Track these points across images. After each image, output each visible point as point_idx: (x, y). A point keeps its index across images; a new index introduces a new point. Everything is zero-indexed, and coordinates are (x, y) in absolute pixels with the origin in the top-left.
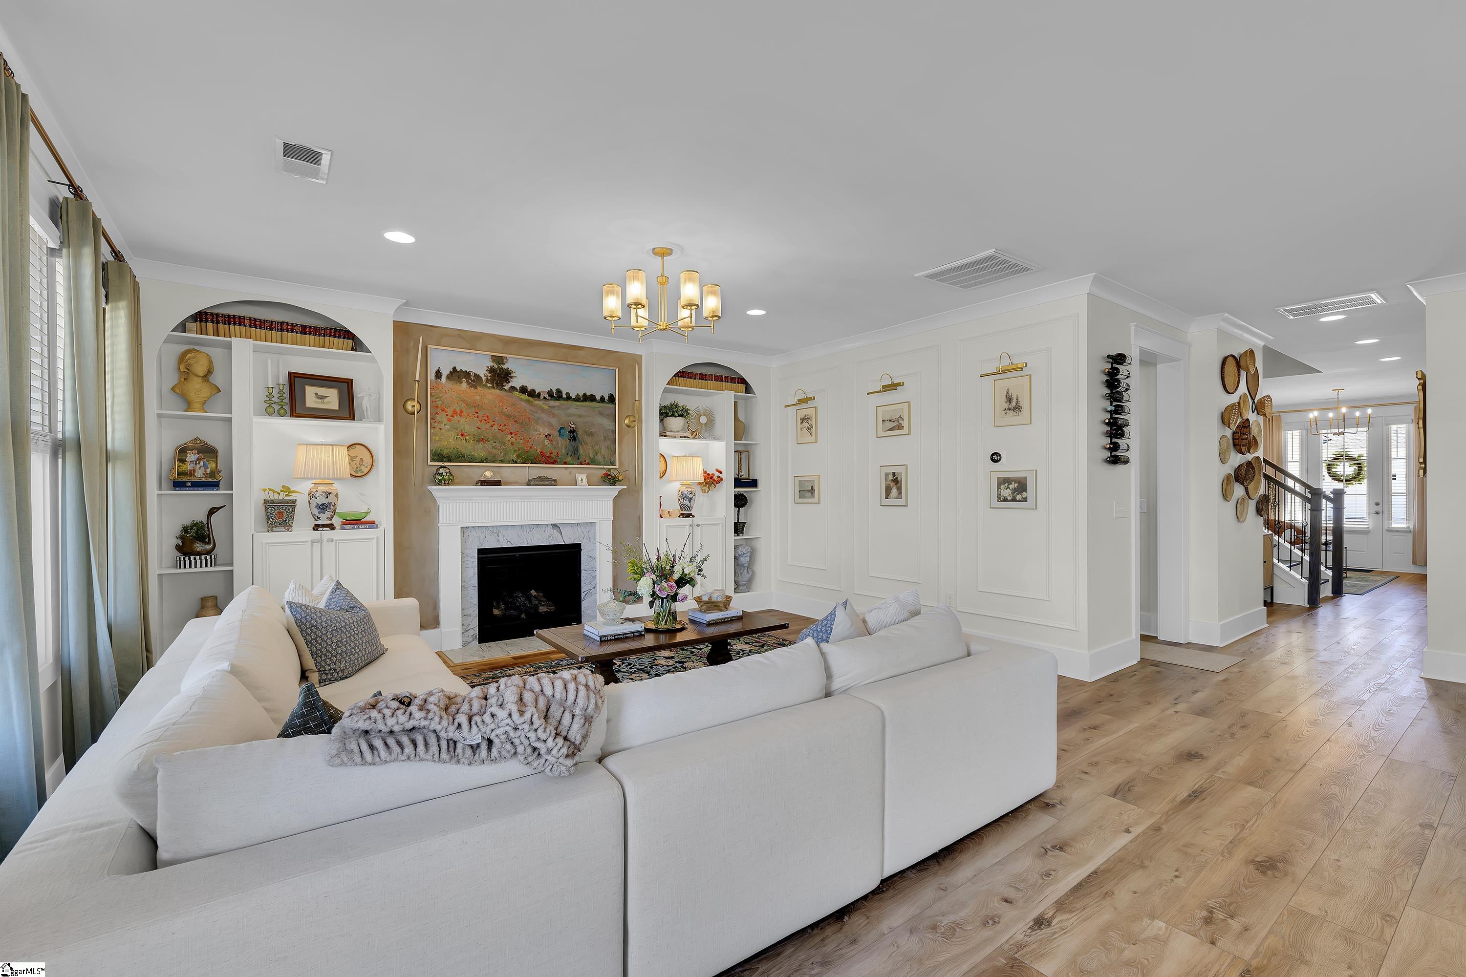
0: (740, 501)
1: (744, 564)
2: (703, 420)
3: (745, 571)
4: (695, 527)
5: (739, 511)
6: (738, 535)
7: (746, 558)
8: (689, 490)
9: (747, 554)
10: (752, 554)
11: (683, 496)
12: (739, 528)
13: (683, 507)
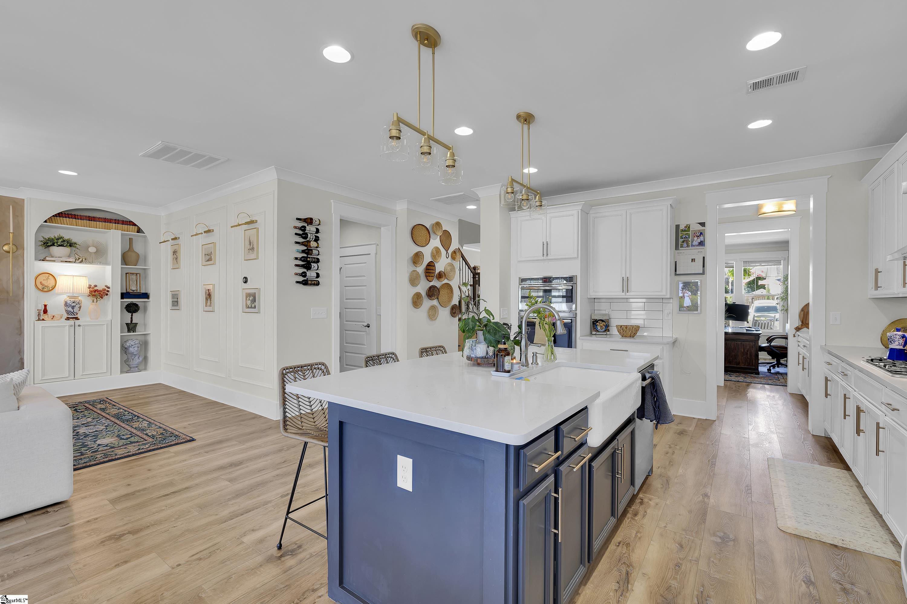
0: (132, 309)
1: (133, 352)
2: (92, 250)
3: (137, 357)
4: (77, 327)
5: (132, 315)
6: (130, 332)
7: (135, 348)
8: (72, 300)
9: (135, 346)
10: (145, 345)
11: (66, 304)
12: (131, 327)
13: (68, 312)
